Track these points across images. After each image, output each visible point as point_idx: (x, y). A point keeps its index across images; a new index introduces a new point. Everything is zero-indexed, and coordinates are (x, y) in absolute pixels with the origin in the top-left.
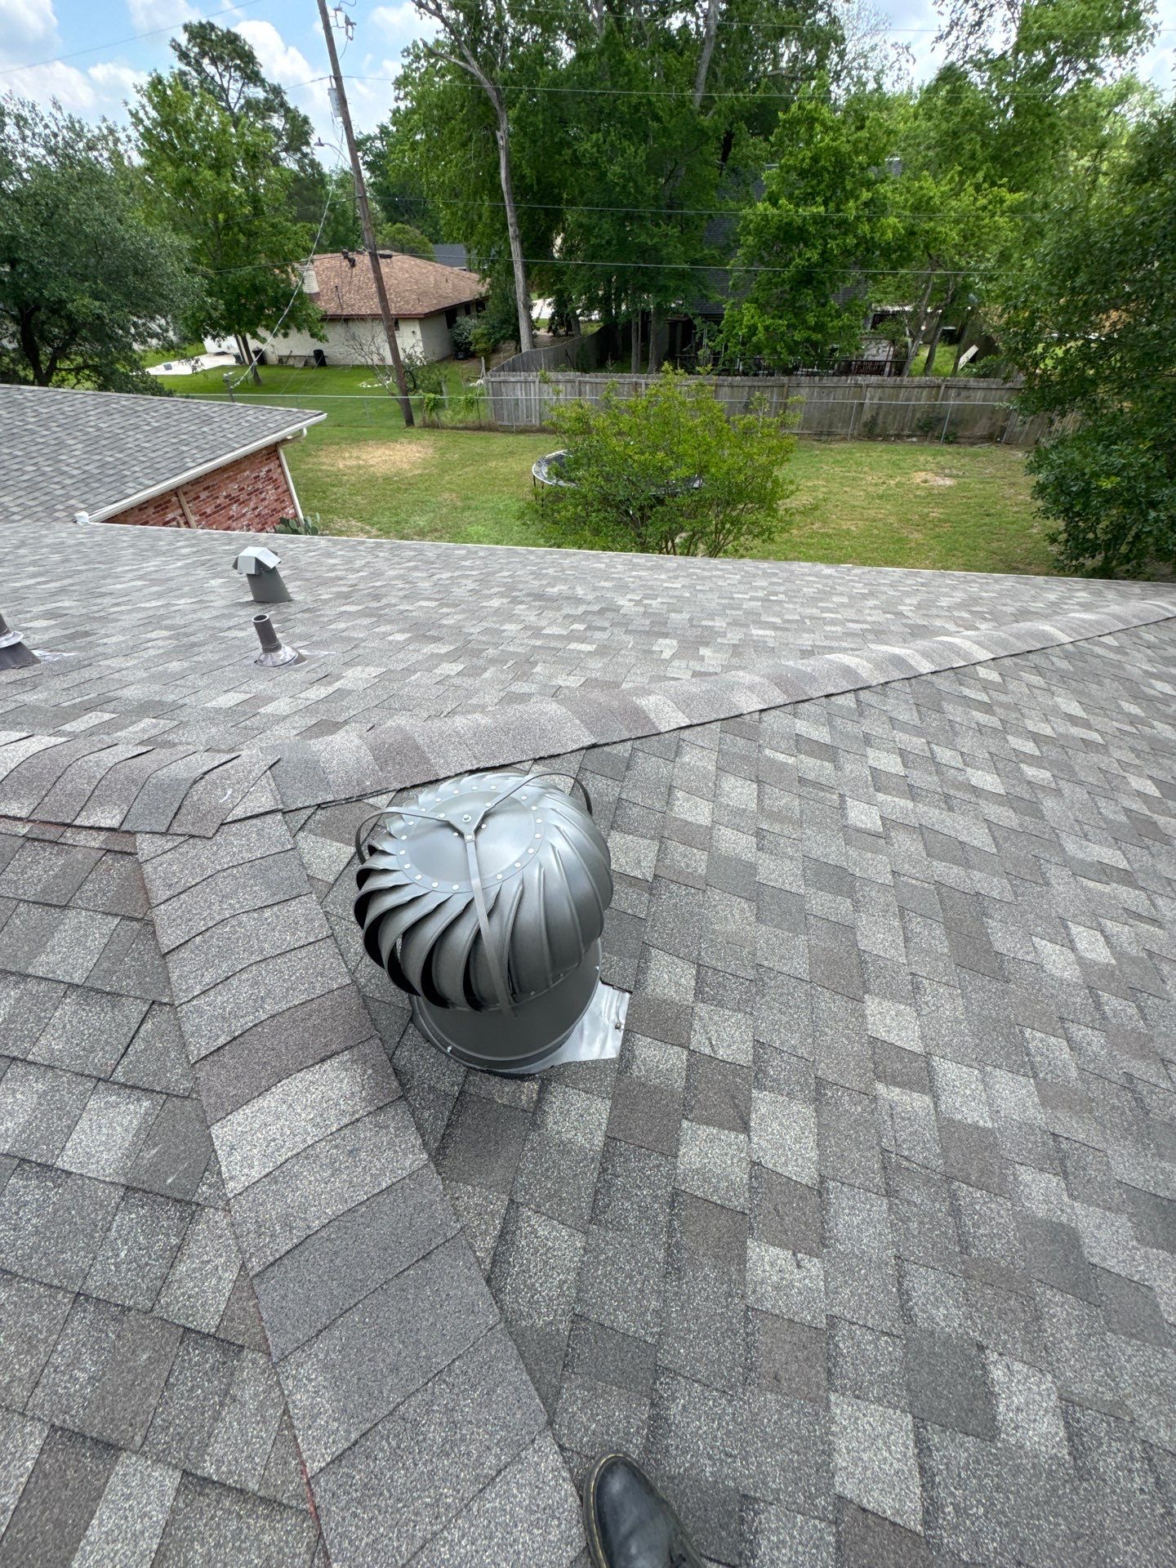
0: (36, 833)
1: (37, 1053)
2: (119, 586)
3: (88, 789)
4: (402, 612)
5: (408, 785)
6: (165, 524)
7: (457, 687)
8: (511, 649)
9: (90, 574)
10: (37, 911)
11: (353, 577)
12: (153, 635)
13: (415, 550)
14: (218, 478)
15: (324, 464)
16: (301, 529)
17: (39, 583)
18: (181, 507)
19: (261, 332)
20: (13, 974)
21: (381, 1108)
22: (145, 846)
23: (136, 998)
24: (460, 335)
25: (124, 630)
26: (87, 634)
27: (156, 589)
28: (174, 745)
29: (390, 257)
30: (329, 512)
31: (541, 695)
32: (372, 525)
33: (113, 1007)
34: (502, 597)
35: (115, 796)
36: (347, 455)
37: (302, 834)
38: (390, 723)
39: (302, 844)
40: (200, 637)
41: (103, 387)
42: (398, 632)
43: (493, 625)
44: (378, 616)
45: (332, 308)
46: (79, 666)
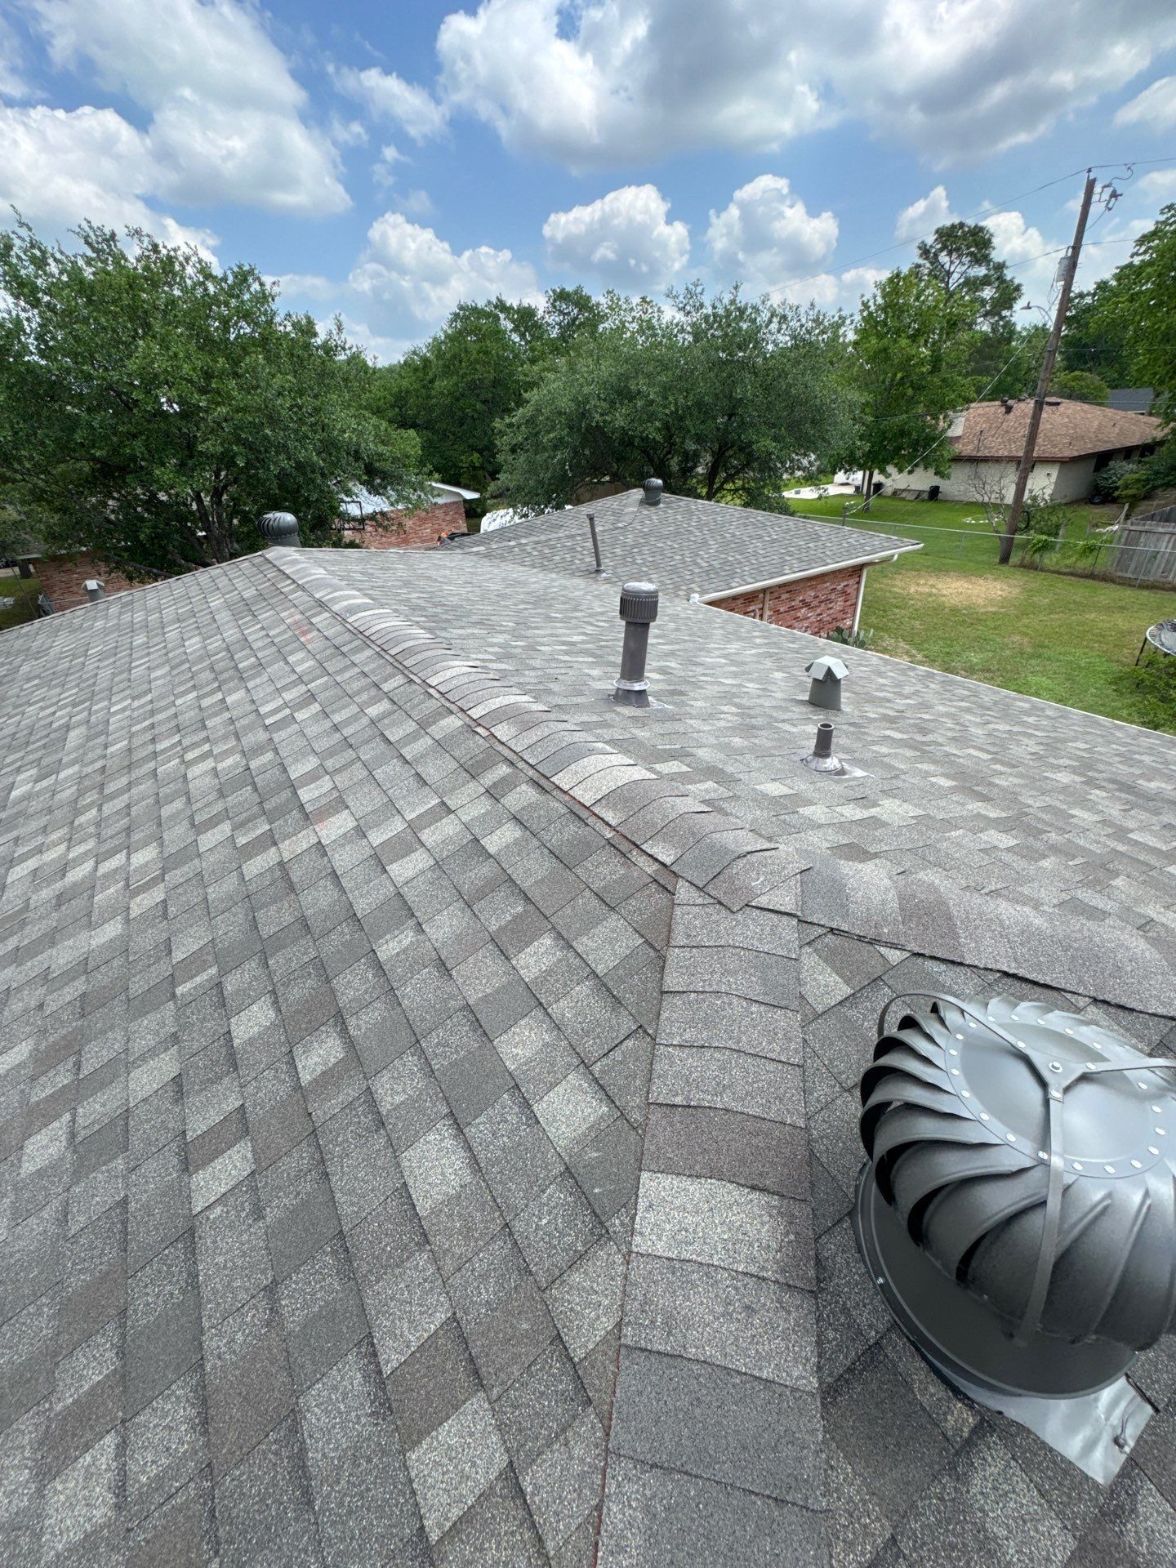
0: (617, 841)
1: (553, 1009)
2: (709, 660)
3: (660, 825)
4: (948, 755)
5: (927, 952)
6: (745, 613)
7: (1006, 865)
8: (1081, 842)
9: (691, 645)
10: (595, 902)
11: (901, 703)
12: (725, 708)
13: (969, 689)
14: (802, 585)
15: (894, 586)
16: (851, 640)
17: (659, 644)
18: (763, 603)
19: (890, 469)
20: (563, 939)
21: (790, 1286)
22: (683, 892)
23: (631, 1014)
24: (1106, 479)
25: (706, 699)
26: (681, 693)
27: (733, 669)
28: (727, 814)
29: (1058, 404)
30: (882, 629)
31: (1120, 917)
32: (920, 650)
33: (613, 1009)
34: (1074, 773)
35: (676, 838)
36: (922, 582)
37: (808, 950)
38: (921, 875)
39: (805, 959)
40: (759, 721)
41: (746, 505)
42: (942, 775)
43: (1058, 804)
44: (923, 751)
45: (967, 450)
46: (673, 718)
